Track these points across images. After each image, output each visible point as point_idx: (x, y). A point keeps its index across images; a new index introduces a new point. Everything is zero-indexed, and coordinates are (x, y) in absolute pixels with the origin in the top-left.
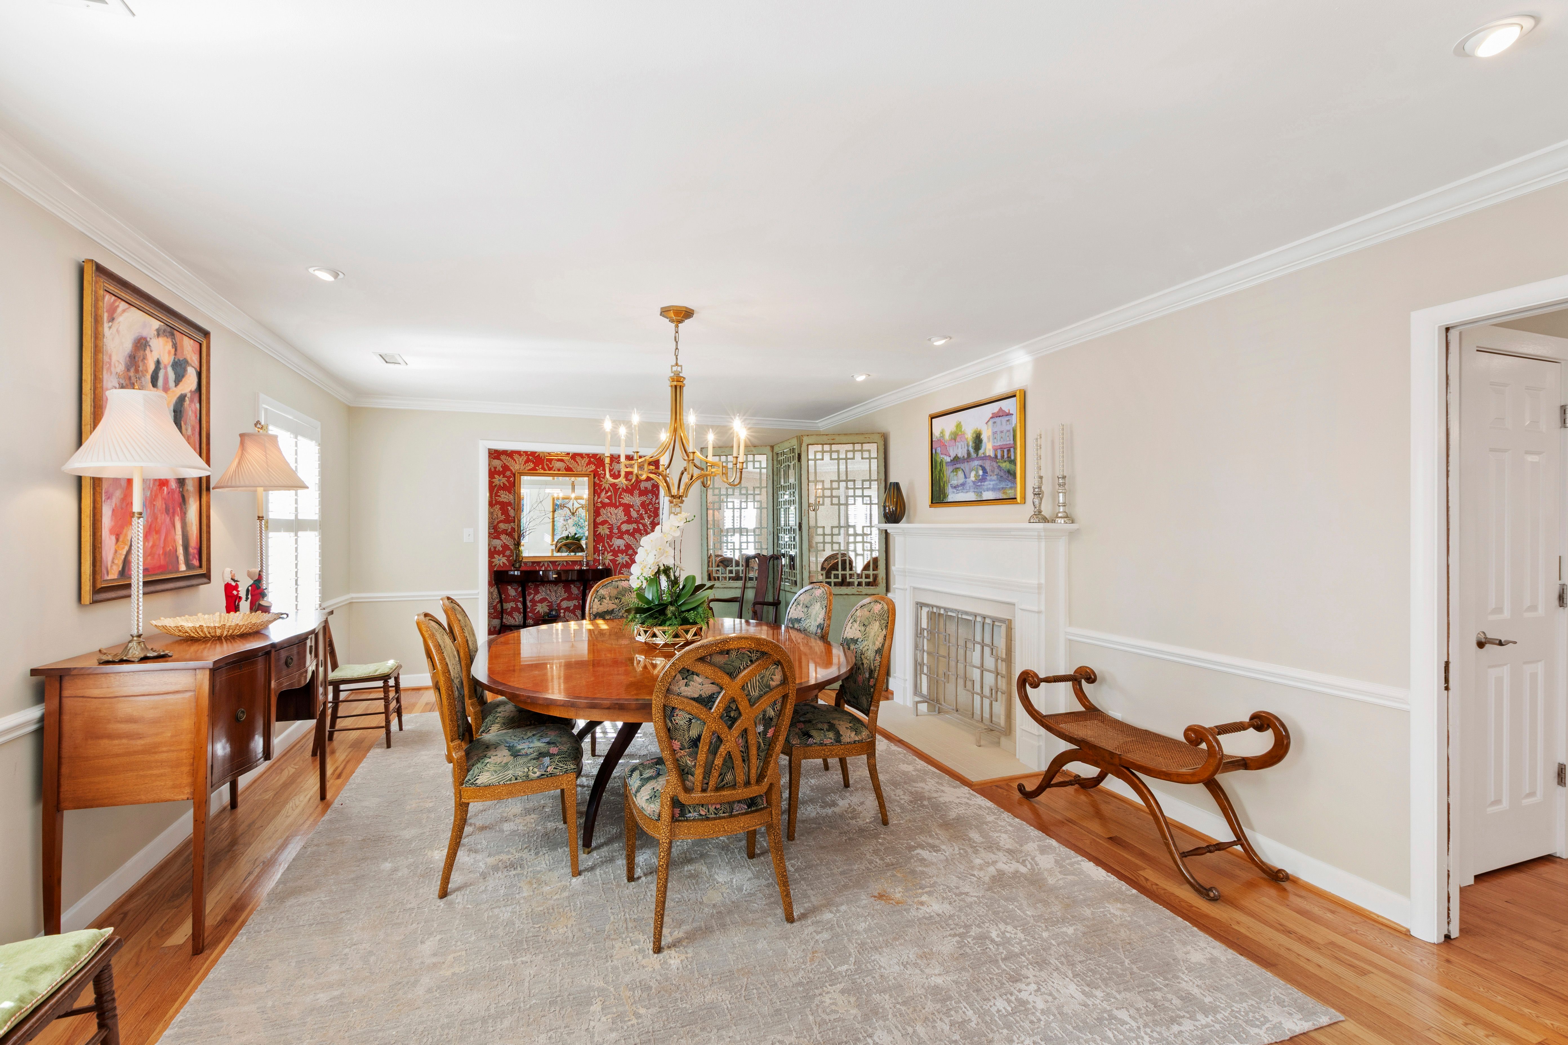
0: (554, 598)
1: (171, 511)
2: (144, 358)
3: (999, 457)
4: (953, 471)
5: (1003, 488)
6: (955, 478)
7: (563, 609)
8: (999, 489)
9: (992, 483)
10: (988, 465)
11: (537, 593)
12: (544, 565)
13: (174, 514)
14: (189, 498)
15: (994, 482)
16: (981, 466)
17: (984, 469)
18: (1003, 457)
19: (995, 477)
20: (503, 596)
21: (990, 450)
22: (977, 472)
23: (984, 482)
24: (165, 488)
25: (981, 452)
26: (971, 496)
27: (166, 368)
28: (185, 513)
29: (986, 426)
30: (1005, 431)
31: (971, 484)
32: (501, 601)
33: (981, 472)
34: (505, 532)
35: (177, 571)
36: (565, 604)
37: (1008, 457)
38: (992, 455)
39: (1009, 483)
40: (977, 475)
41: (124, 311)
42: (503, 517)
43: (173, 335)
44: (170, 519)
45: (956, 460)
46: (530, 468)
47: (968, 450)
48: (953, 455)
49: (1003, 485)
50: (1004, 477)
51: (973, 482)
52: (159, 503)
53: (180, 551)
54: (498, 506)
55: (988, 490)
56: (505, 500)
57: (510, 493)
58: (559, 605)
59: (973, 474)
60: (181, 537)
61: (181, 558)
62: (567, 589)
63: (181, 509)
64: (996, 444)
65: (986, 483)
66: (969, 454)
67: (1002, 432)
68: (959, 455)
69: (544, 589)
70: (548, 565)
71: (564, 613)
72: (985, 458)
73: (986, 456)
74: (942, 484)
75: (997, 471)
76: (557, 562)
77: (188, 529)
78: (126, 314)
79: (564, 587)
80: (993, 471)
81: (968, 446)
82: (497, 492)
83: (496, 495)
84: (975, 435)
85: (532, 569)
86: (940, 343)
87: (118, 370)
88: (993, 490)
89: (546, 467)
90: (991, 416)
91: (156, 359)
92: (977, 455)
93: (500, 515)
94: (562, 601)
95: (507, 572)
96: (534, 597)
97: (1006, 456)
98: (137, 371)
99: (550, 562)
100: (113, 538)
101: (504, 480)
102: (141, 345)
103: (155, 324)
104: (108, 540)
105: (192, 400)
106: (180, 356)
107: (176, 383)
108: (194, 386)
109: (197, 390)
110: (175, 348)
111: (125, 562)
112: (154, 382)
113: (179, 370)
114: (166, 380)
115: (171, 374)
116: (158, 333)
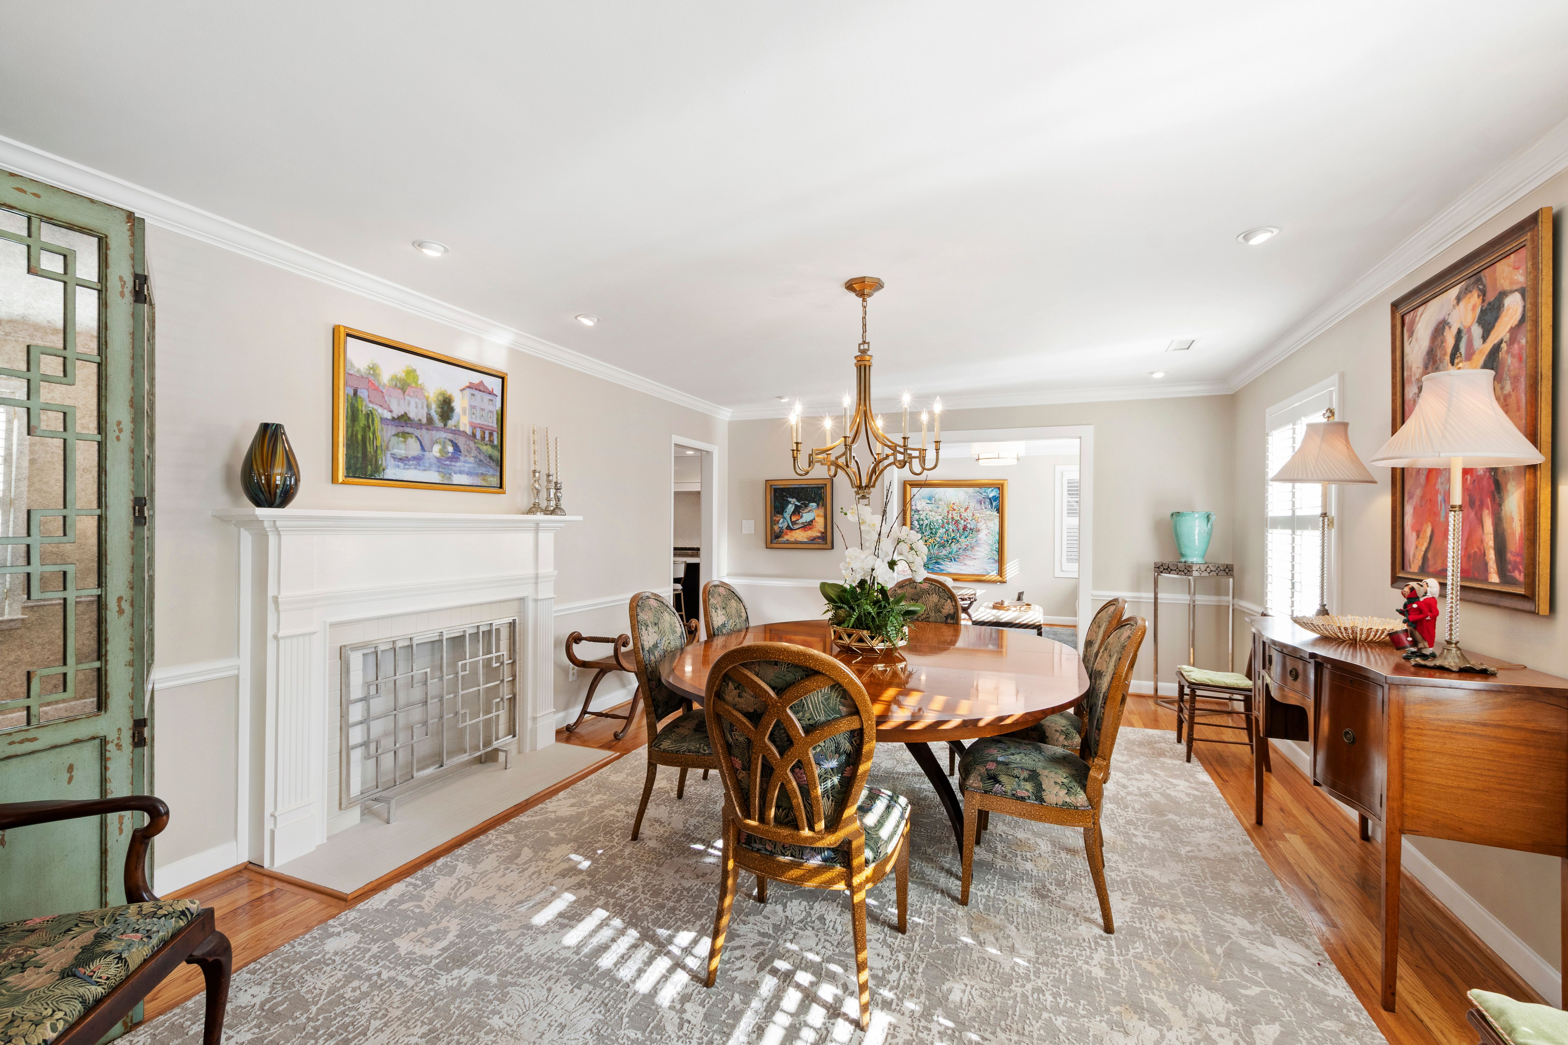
1: (1477, 503)
2: (1443, 341)
3: (478, 436)
4: (397, 435)
5: (482, 474)
6: (402, 446)
8: (477, 474)
9: (467, 465)
10: (461, 442)
14: (1506, 483)
15: (470, 465)
16: (451, 441)
17: (456, 446)
18: (483, 438)
19: (472, 460)
21: (465, 425)
22: (444, 447)
23: (456, 462)
24: (1469, 477)
25: (451, 423)
26: (433, 476)
27: (1469, 330)
28: (1500, 505)
29: (460, 394)
30: (487, 411)
31: (434, 461)
33: (450, 449)
35: (1486, 580)
37: (490, 441)
38: (469, 431)
39: (491, 470)
40: (443, 450)
44: (1476, 513)
45: (403, 420)
47: (429, 414)
48: (398, 411)
49: (482, 470)
50: (485, 462)
51: (436, 457)
53: (1491, 555)
55: (461, 472)
59: (437, 448)
60: (1492, 536)
61: (1492, 565)
63: (1493, 499)
64: (474, 421)
65: (458, 464)
66: (430, 420)
67: (483, 410)
68: (412, 415)
72: (456, 432)
73: (459, 431)
74: (370, 449)
75: (474, 453)
77: (1506, 525)
80: (469, 452)
81: (429, 407)
84: (441, 398)
86: (587, 322)
88: (469, 474)
90: (468, 384)
91: (1455, 332)
92: (445, 425)
97: (487, 439)
100: (1414, 534)
102: (1440, 328)
103: (1454, 292)
104: (1410, 536)
105: (1513, 340)
106: (1491, 297)
107: (1485, 338)
108: (1518, 316)
109: (1522, 320)
110: (1483, 293)
111: (1425, 558)
112: (1454, 359)
113: (1491, 316)
114: (1470, 345)
115: (1477, 332)
116: (1460, 299)
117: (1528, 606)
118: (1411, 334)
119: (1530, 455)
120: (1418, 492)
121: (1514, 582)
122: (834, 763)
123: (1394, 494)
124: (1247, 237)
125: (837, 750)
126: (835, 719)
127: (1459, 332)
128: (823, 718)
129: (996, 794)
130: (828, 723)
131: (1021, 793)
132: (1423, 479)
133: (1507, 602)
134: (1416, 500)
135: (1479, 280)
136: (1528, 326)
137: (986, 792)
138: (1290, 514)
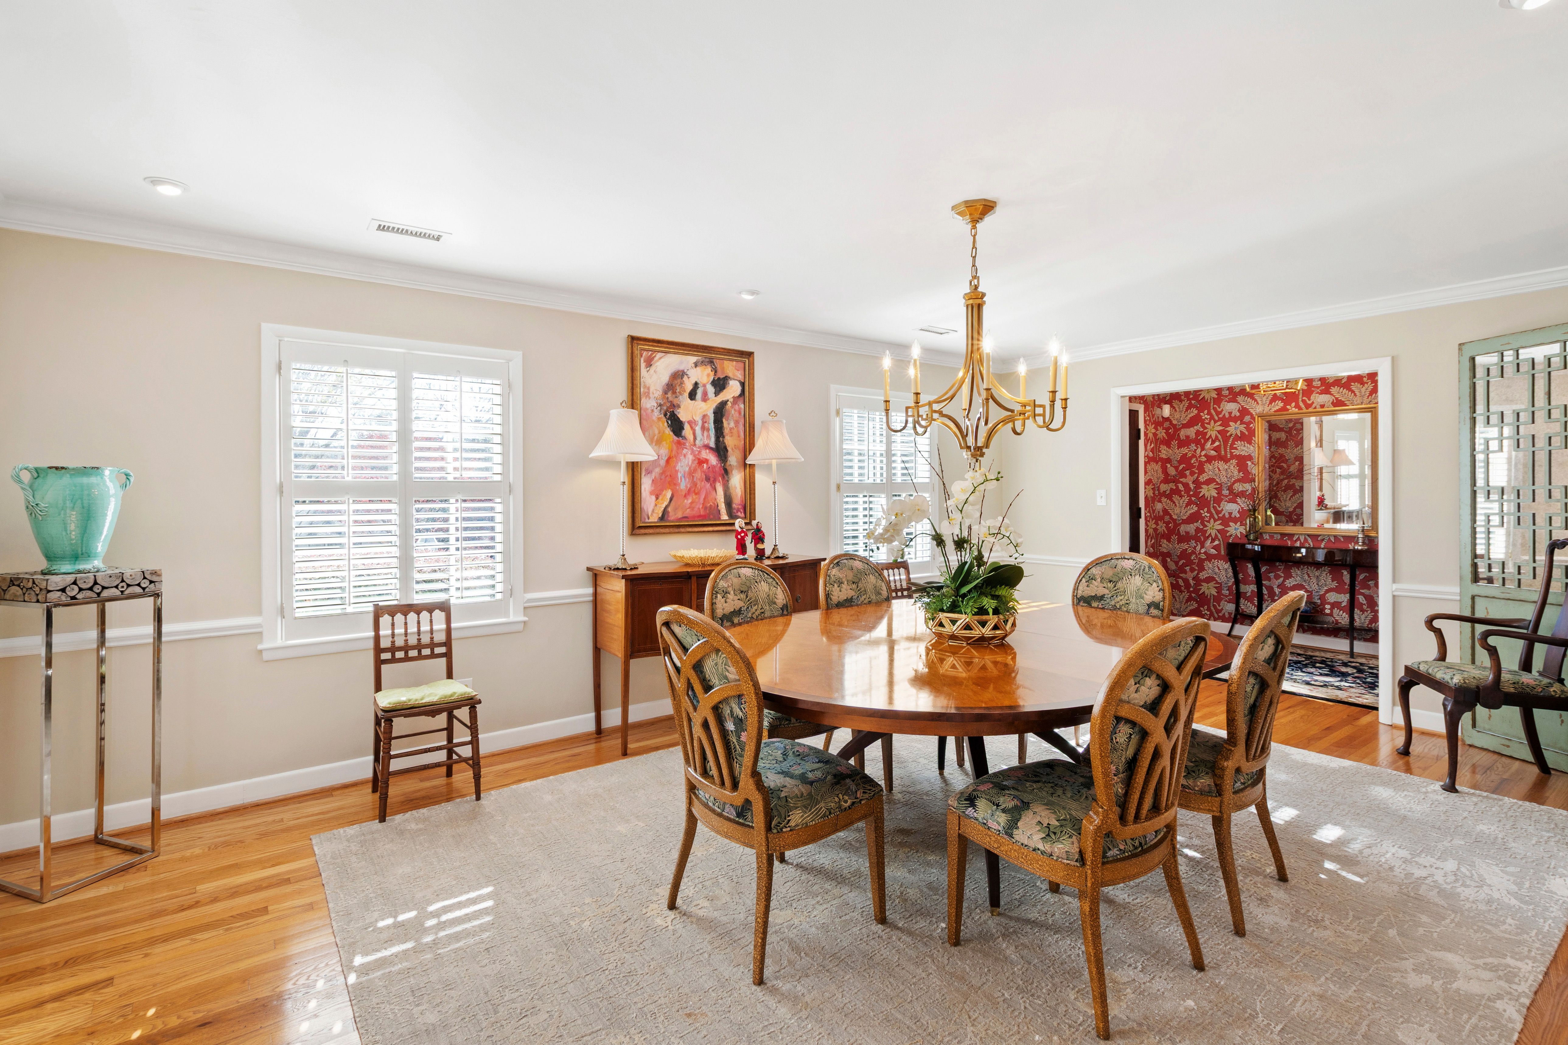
0: (1314, 587)
1: (711, 479)
2: (682, 383)
7: (1329, 603)
11: (1288, 576)
12: (1298, 539)
13: (715, 481)
14: (732, 470)
20: (1241, 576)
24: (705, 465)
27: (704, 386)
28: (727, 481)
32: (1237, 582)
34: (1242, 494)
35: (719, 519)
36: (1332, 597)
41: (661, 358)
42: (1241, 474)
43: (711, 362)
44: (713, 484)
46: (1277, 408)
52: (698, 475)
53: (723, 505)
54: (1234, 462)
56: (1243, 453)
57: (1250, 443)
58: (1322, 598)
60: (721, 496)
61: (723, 511)
62: (1336, 577)
63: (721, 478)
69: (1299, 572)
70: (1306, 540)
71: (1331, 609)
76: (1319, 536)
77: (731, 492)
78: (662, 360)
79: (1331, 572)
82: (1233, 443)
83: (1232, 448)
85: (1282, 544)
87: (656, 395)
89: (1301, 404)
91: (694, 382)
93: (1236, 473)
94: (1328, 591)
95: (1243, 545)
96: (1284, 581)
98: (674, 393)
99: (1309, 535)
100: (654, 498)
101: (1242, 428)
102: (678, 376)
103: (694, 359)
105: (735, 403)
106: (720, 376)
107: (716, 394)
108: (735, 394)
109: (741, 396)
110: (715, 370)
111: (665, 512)
112: (692, 395)
113: (720, 384)
114: (705, 394)
115: (711, 390)
116: (696, 365)
118: (649, 366)
120: (657, 470)
127: (696, 385)
132: (662, 462)
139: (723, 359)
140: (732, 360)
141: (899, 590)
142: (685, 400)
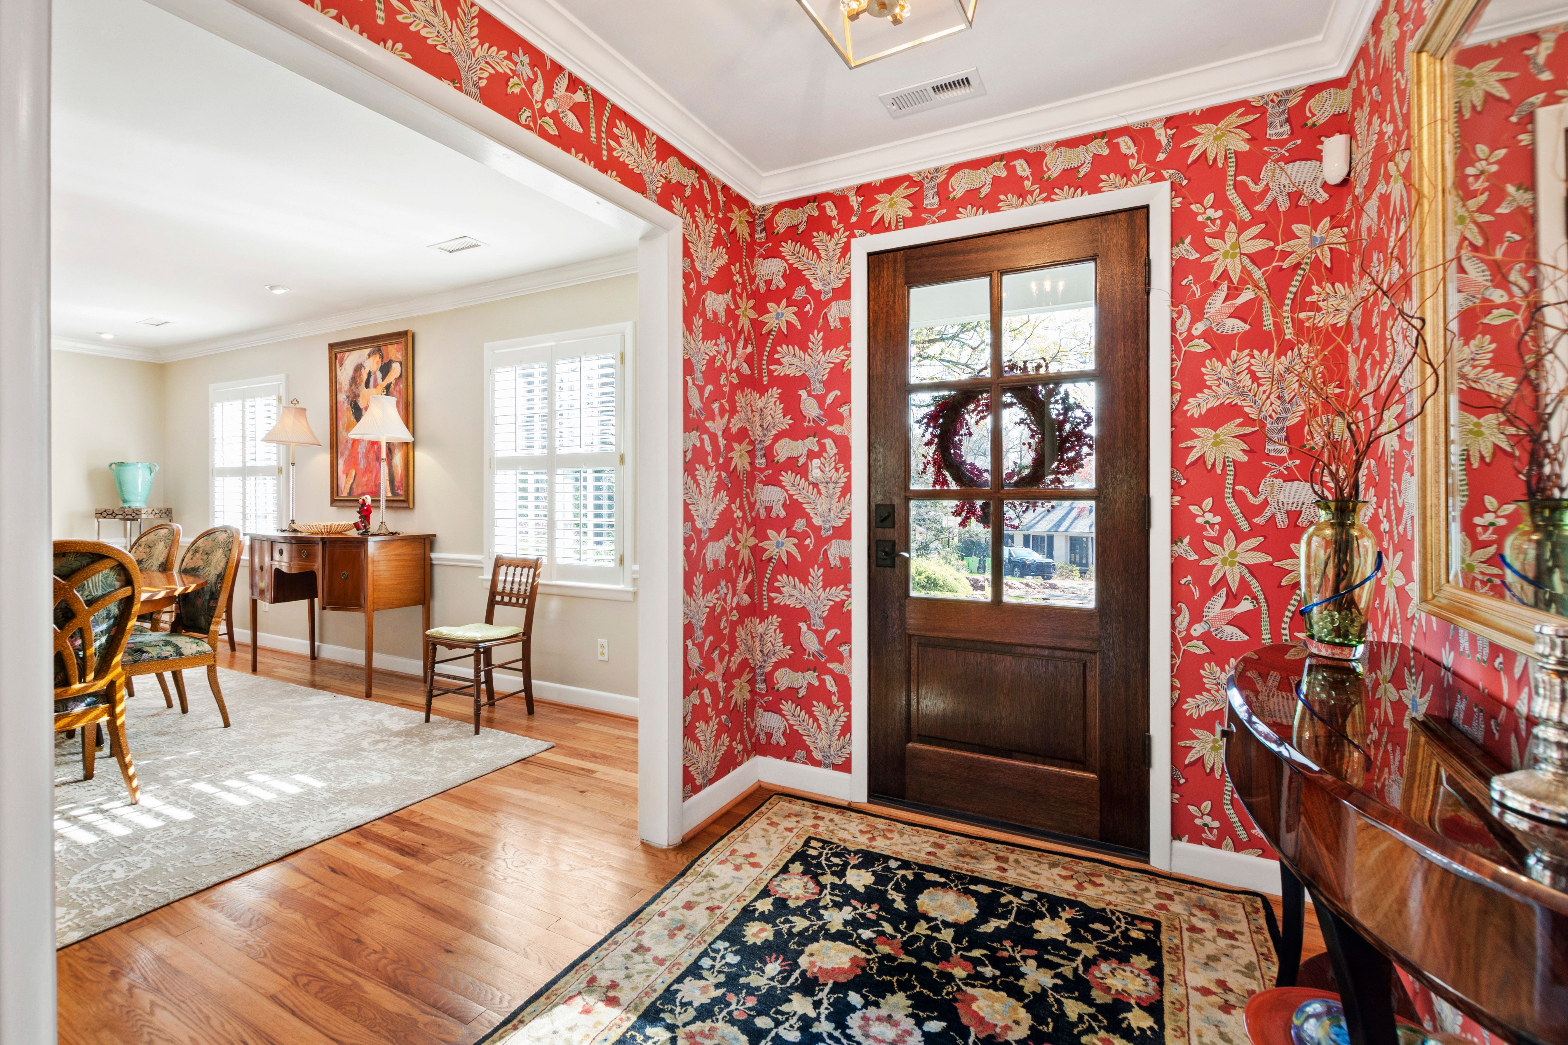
2: (361, 375)
14: (395, 451)
24: (376, 446)
27: (375, 373)
28: (391, 460)
41: (348, 357)
44: (379, 464)
52: (372, 457)
60: (387, 475)
63: (388, 457)
77: (394, 470)
91: (368, 371)
100: (344, 477)
102: (359, 368)
103: (367, 351)
104: (342, 477)
105: (396, 384)
106: (386, 361)
107: (383, 379)
108: (398, 374)
109: (401, 376)
110: (382, 357)
111: (351, 488)
112: (367, 385)
113: (385, 369)
114: (376, 380)
115: (379, 375)
116: (369, 356)
117: (405, 505)
118: (341, 365)
119: (408, 438)
120: (347, 453)
121: (398, 495)
122: (104, 627)
123: (332, 453)
124: (271, 288)
125: (108, 617)
126: (110, 592)
127: (370, 373)
128: (100, 593)
129: (144, 661)
130: (103, 596)
131: (164, 654)
132: (349, 445)
133: (396, 505)
134: (345, 456)
135: (379, 350)
136: (404, 379)
137: (135, 662)
138: (241, 465)
139: (387, 345)
140: (393, 344)
141: (507, 594)
142: (363, 390)
